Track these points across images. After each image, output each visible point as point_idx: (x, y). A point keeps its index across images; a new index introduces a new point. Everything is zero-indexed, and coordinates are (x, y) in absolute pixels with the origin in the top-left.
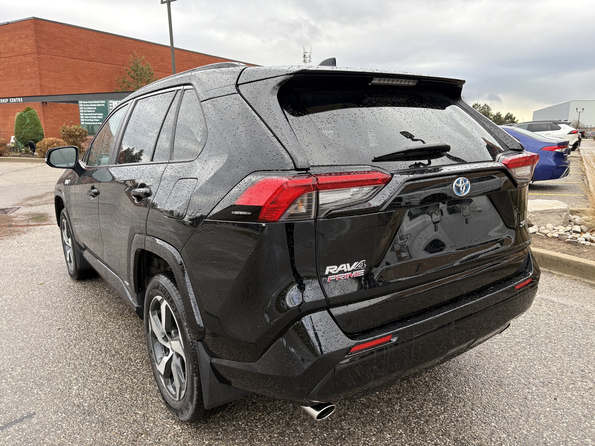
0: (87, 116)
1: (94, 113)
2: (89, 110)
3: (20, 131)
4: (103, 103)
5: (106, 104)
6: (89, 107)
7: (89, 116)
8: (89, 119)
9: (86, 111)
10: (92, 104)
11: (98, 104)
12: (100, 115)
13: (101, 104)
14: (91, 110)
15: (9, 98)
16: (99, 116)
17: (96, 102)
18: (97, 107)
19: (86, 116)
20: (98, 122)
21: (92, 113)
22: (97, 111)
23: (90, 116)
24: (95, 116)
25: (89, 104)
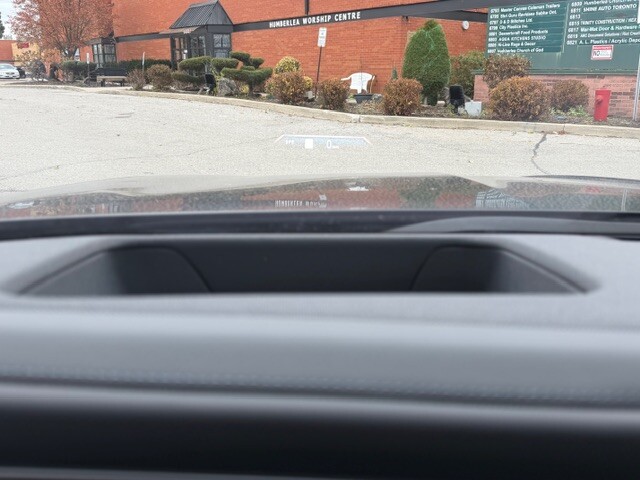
0: (504, 36)
1: (525, 30)
2: (513, 24)
4: (553, 9)
5: (561, 11)
6: (514, 18)
7: (510, 36)
8: (509, 42)
9: (503, 28)
10: (523, 12)
11: (539, 11)
12: (541, 34)
13: (548, 10)
14: (521, 24)
15: (332, 14)
16: (538, 35)
17: (535, 8)
18: (535, 18)
19: (502, 37)
20: (531, 47)
21: (521, 29)
22: (531, 26)
23: (515, 36)
24: (527, 35)
25: (517, 13)
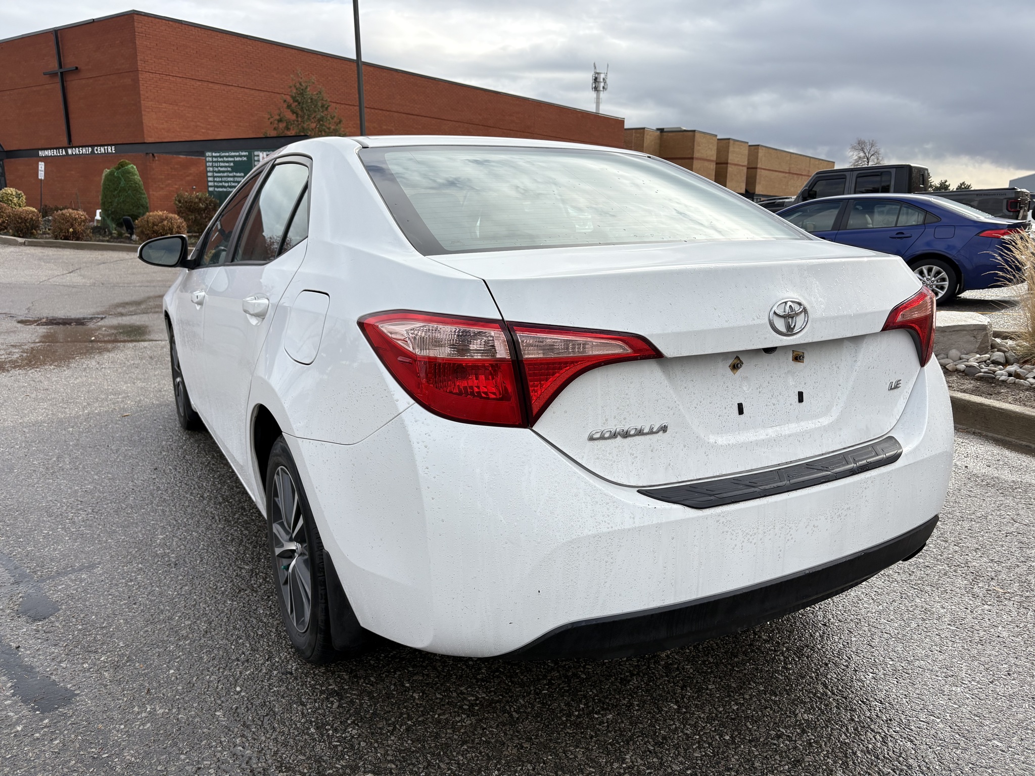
1: (230, 172)
2: (222, 167)
3: (110, 201)
4: (244, 156)
5: (249, 157)
6: (222, 162)
7: (221, 177)
8: (221, 182)
9: (216, 169)
10: (227, 157)
11: (237, 156)
12: (240, 176)
13: (241, 156)
14: (226, 167)
15: (93, 146)
16: (237, 176)
17: (233, 154)
18: (234, 162)
21: (227, 171)
22: (234, 169)
23: (224, 177)
24: (231, 177)
25: (223, 157)
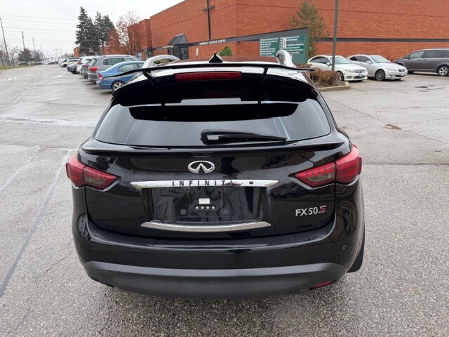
0: (264, 50)
1: (269, 48)
8: (265, 53)
9: (264, 47)
13: (275, 40)
15: (218, 40)
16: (273, 50)
17: (272, 39)
23: (267, 50)
25: (267, 41)
